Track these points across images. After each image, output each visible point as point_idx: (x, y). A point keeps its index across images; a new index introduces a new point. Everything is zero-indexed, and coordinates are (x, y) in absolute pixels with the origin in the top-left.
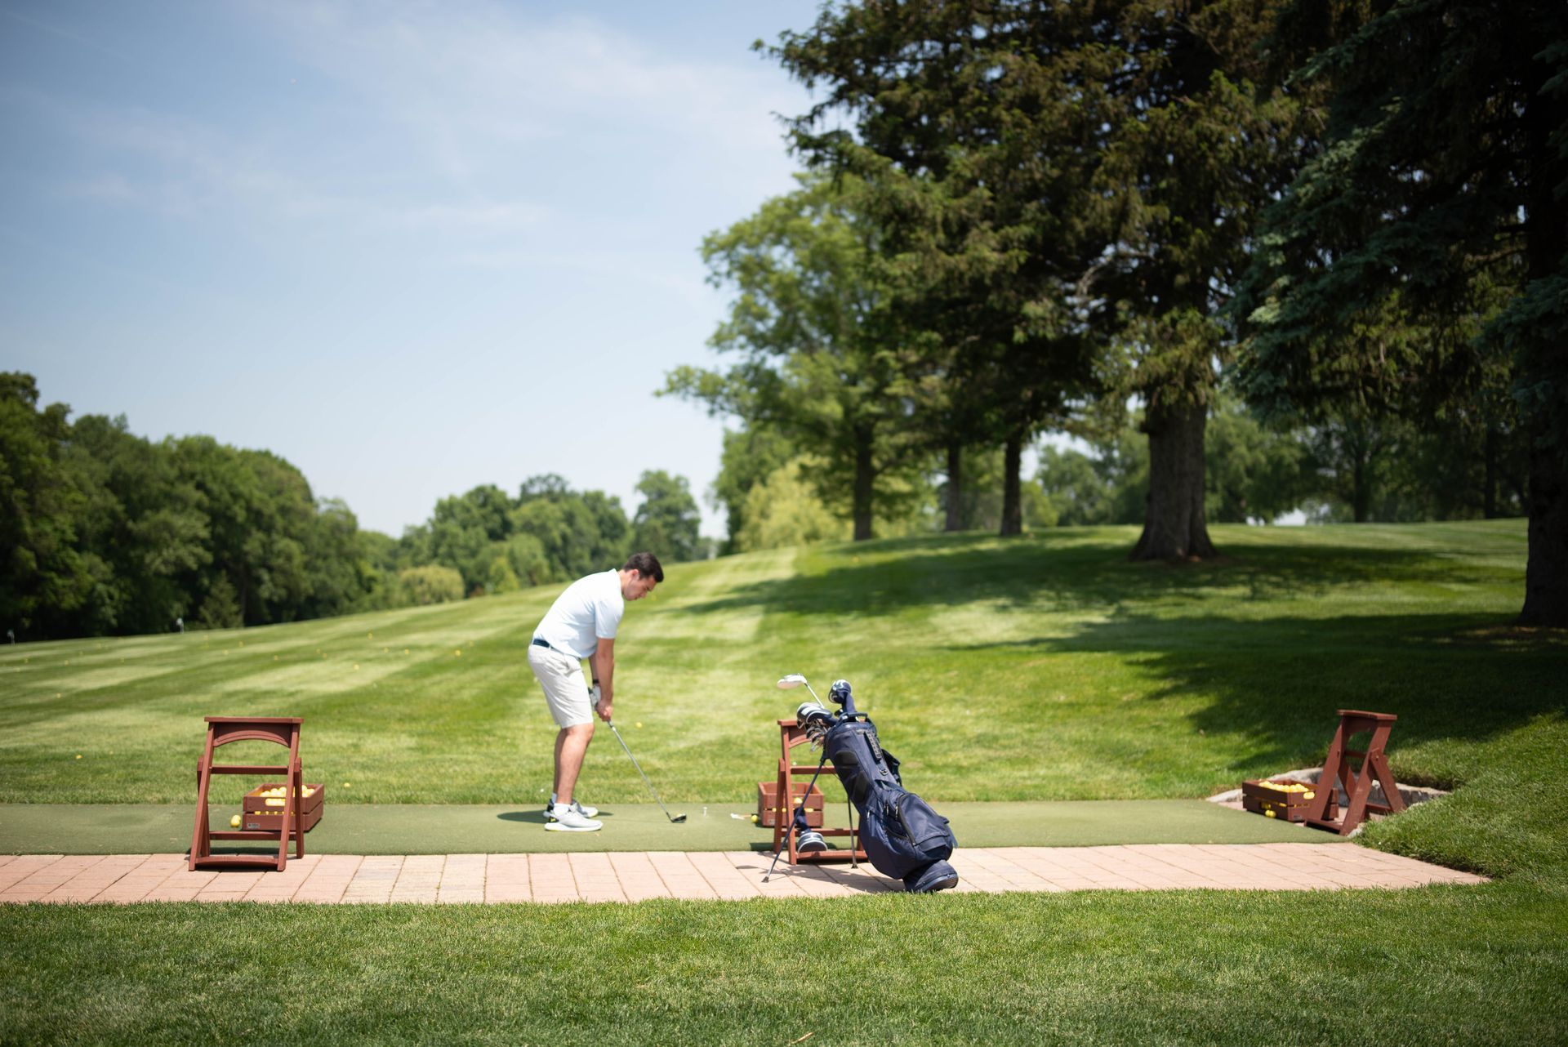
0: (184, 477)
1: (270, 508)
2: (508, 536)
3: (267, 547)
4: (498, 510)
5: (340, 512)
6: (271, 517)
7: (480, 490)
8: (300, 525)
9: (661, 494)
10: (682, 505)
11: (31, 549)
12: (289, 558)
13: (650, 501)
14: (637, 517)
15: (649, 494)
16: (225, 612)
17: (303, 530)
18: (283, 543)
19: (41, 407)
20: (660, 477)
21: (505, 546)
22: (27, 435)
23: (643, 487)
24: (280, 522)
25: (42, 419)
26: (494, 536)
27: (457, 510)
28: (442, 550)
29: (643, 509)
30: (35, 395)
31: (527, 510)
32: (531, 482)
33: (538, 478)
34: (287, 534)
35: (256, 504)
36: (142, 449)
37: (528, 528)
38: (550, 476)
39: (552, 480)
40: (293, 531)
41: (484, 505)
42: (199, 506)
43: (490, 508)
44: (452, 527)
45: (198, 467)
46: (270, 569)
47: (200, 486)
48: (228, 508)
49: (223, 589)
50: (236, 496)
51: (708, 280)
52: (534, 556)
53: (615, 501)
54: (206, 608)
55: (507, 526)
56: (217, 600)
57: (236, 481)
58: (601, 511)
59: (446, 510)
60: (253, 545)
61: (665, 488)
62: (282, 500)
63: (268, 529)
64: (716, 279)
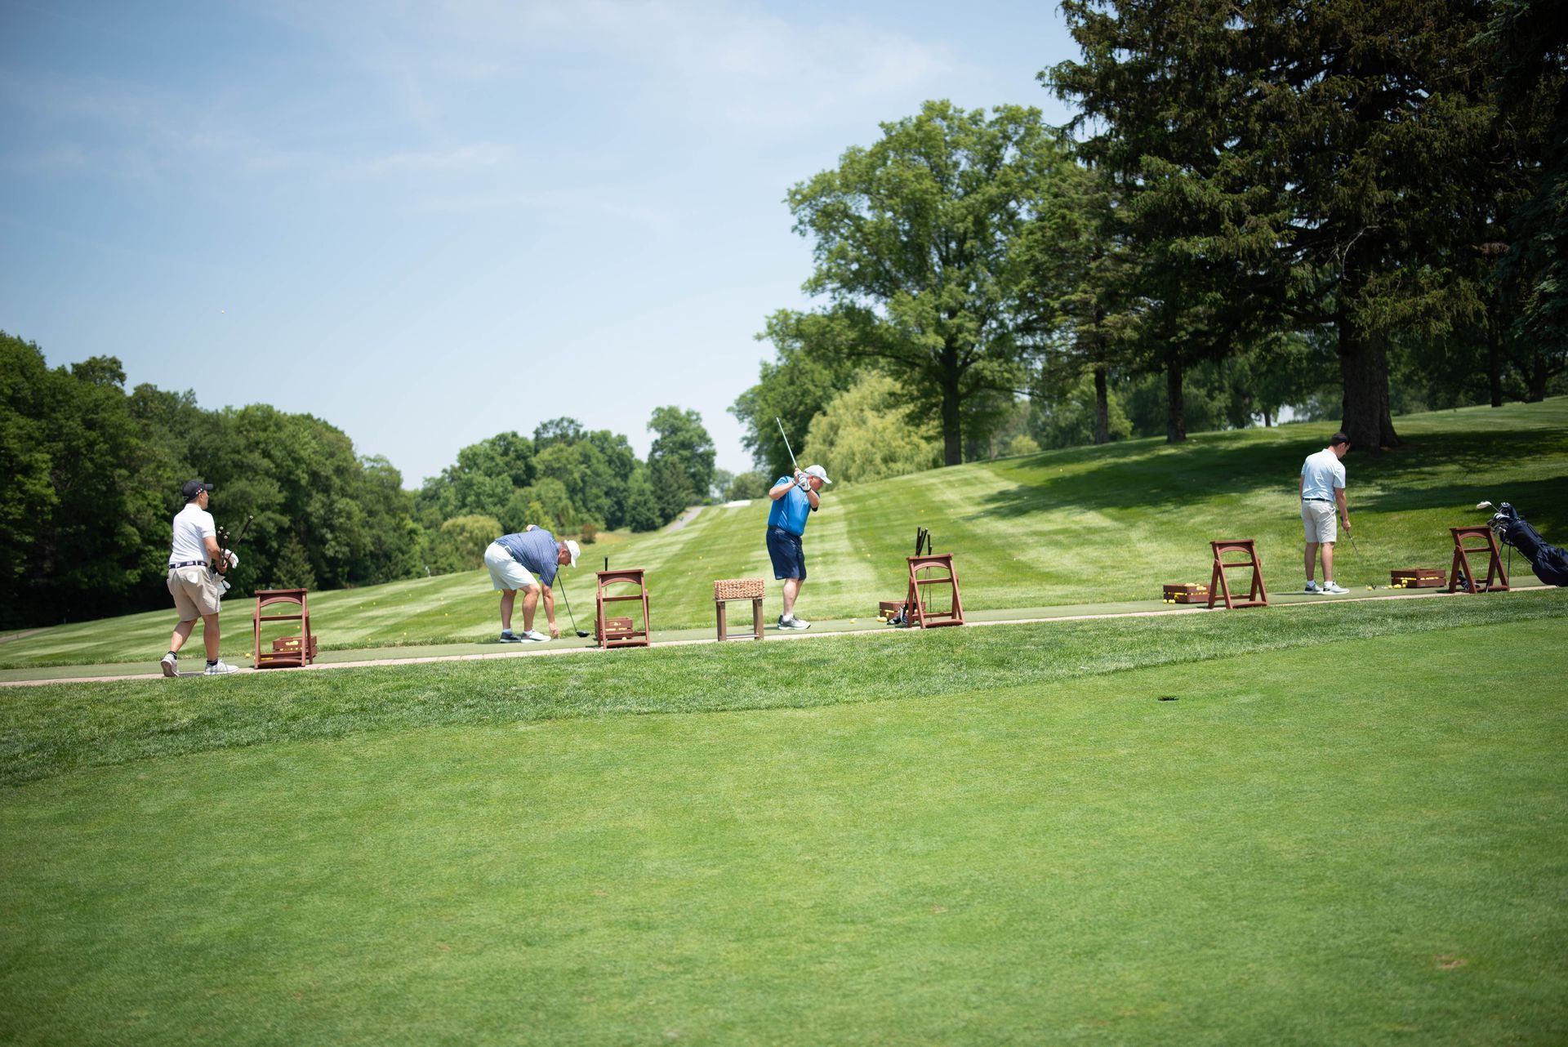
0: (253, 446)
1: (327, 470)
2: (533, 481)
3: (329, 507)
4: (520, 456)
5: (382, 469)
6: (328, 478)
7: (502, 437)
8: (355, 484)
9: (674, 430)
10: (695, 439)
11: (133, 524)
12: (349, 517)
13: (664, 438)
14: (652, 454)
15: (662, 431)
16: (298, 571)
17: (357, 489)
18: (342, 503)
19: (129, 390)
20: (672, 412)
21: (533, 490)
22: (121, 416)
23: (655, 425)
24: (337, 482)
25: (132, 401)
26: (519, 482)
27: (480, 461)
28: (471, 499)
29: (657, 446)
30: (122, 378)
31: (545, 454)
32: (545, 426)
33: (551, 422)
34: (344, 493)
35: (315, 467)
36: (213, 422)
37: (552, 472)
38: (562, 420)
39: (565, 424)
40: (350, 490)
41: (505, 453)
42: (267, 473)
43: (512, 455)
44: (478, 477)
45: (262, 436)
46: (332, 528)
47: (266, 454)
48: (290, 473)
49: (294, 550)
50: (298, 461)
51: (795, 228)
52: (560, 499)
53: (622, 440)
54: (279, 570)
55: (530, 471)
56: (290, 560)
57: (297, 446)
58: (609, 452)
59: (469, 459)
60: (315, 506)
61: (677, 423)
62: (335, 462)
63: (326, 490)
64: (801, 227)
